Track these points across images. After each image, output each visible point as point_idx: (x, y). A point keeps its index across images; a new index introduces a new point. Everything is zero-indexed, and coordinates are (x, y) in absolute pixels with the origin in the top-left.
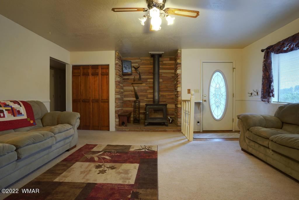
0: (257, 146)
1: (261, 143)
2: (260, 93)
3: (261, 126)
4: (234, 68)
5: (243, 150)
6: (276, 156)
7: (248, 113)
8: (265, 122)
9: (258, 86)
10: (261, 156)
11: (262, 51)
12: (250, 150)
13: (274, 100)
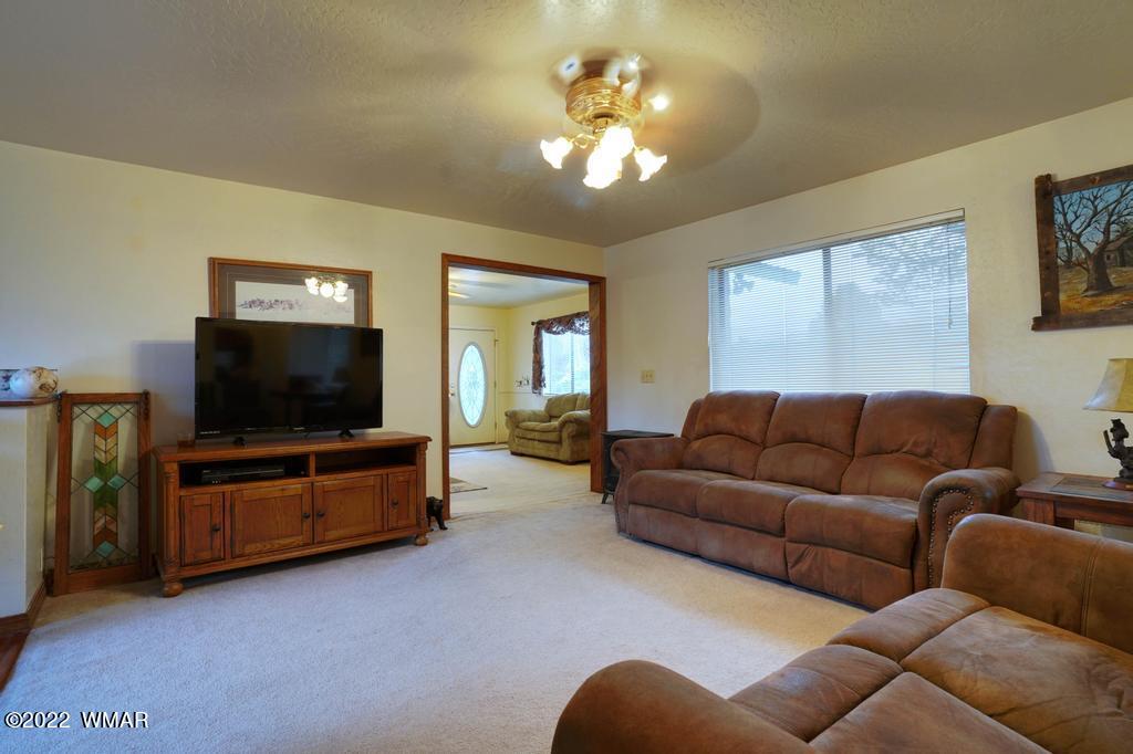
0: (525, 441)
1: (529, 437)
2: (531, 382)
3: (529, 421)
4: (496, 341)
5: (513, 453)
6: (541, 445)
7: (517, 408)
8: (535, 417)
9: (528, 372)
10: (530, 452)
11: (533, 324)
12: (521, 450)
13: (545, 391)
